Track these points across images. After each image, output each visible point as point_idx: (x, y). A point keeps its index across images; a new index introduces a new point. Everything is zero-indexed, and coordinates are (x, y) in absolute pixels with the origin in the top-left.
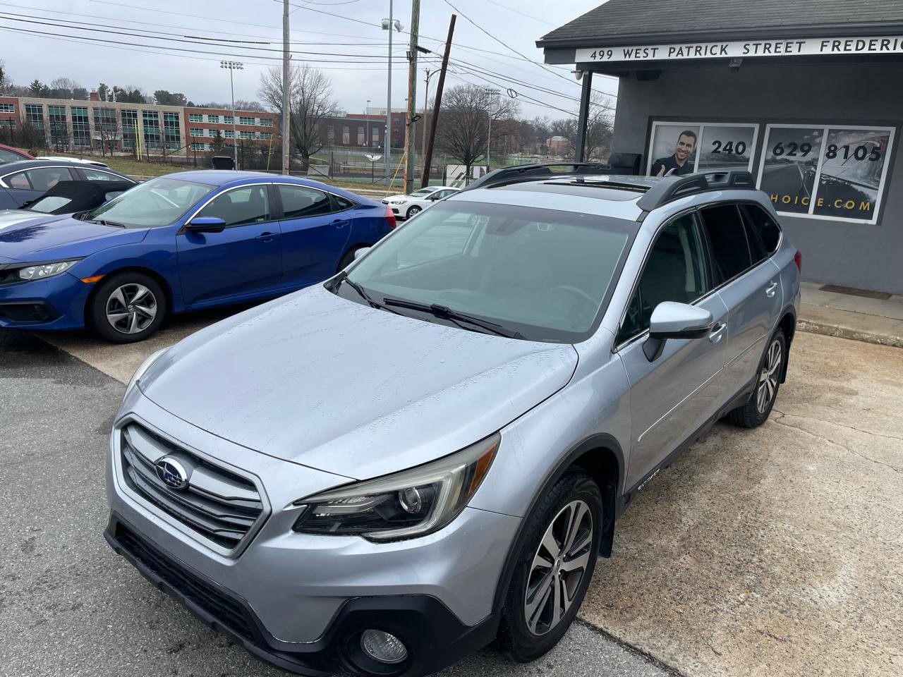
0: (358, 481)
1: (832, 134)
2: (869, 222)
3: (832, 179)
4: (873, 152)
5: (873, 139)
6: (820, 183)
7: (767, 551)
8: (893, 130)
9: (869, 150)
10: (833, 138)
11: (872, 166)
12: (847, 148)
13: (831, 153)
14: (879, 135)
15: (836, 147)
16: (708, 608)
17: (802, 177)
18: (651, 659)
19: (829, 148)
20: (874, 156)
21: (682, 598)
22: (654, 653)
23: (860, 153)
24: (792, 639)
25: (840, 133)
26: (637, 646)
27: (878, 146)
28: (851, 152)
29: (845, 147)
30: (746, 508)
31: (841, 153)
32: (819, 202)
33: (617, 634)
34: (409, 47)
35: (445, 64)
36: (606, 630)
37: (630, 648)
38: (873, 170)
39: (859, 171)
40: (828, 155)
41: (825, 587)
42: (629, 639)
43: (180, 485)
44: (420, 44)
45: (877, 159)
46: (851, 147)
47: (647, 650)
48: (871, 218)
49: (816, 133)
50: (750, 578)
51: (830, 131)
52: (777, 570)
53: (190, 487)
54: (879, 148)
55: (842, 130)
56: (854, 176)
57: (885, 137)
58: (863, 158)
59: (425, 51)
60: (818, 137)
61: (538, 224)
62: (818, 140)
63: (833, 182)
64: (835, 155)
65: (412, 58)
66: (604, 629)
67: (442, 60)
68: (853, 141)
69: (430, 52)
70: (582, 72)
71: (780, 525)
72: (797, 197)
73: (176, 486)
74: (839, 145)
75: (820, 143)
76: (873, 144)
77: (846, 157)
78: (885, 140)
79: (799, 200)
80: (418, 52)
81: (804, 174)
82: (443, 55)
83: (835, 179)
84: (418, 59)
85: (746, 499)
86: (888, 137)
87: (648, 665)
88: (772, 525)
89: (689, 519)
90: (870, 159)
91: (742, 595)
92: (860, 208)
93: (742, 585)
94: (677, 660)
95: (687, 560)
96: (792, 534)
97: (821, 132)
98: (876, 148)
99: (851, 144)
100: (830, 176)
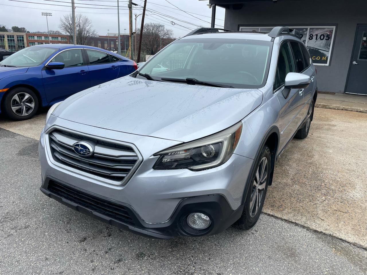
0: (184, 143)
1: (311, 30)
2: (326, 65)
3: (311, 48)
4: (327, 37)
5: (327, 31)
7: (326, 181)
8: (334, 27)
9: (325, 36)
11: (326, 42)
12: (317, 35)
13: (311, 38)
14: (329, 30)
15: (313, 35)
16: (312, 204)
18: (296, 224)
19: (310, 36)
20: (327, 38)
21: (300, 200)
22: (297, 222)
23: (322, 37)
24: (349, 212)
25: (314, 29)
26: (289, 220)
27: (329, 34)
28: (318, 37)
30: (312, 167)
31: (314, 37)
33: (280, 216)
34: (128, 3)
35: (144, 10)
36: (274, 215)
37: (286, 221)
38: (327, 44)
39: (322, 45)
40: (309, 39)
41: (354, 192)
42: (285, 217)
43: (89, 154)
44: (133, 2)
45: (328, 39)
46: (318, 35)
47: (294, 221)
48: (326, 63)
49: (305, 30)
50: (324, 191)
51: (310, 29)
52: (333, 187)
53: (95, 154)
54: (329, 35)
55: (314, 28)
56: (320, 47)
57: (331, 30)
58: (323, 39)
59: (136, 5)
60: (305, 31)
61: (227, 44)
62: (305, 33)
64: (312, 38)
65: (130, 8)
66: (273, 215)
67: (143, 9)
68: (319, 32)
69: (137, 5)
70: (212, 5)
71: (327, 172)
73: (87, 155)
74: (314, 34)
75: (306, 34)
76: (327, 33)
77: (316, 39)
78: (331, 32)
80: (133, 5)
82: (143, 6)
83: (312, 48)
84: (133, 8)
85: (311, 163)
86: (333, 30)
87: (296, 227)
88: (324, 172)
89: (292, 172)
90: (326, 39)
91: (323, 198)
92: (322, 59)
93: (322, 194)
94: (308, 224)
95: (297, 187)
96: (333, 174)
97: (307, 29)
98: (328, 35)
99: (318, 34)
100: (310, 47)
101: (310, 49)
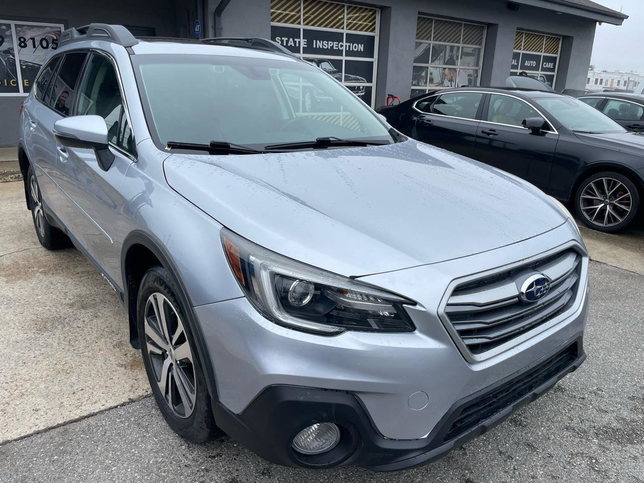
1: (19, 29)
3: (29, 64)
4: (53, 43)
5: (50, 33)
6: (21, 68)
8: (61, 26)
9: (50, 41)
10: (20, 31)
12: (33, 39)
13: (23, 44)
14: (52, 30)
15: (25, 39)
17: (4, 63)
19: (20, 39)
20: (55, 46)
23: (44, 44)
25: (25, 27)
27: (55, 38)
28: (37, 43)
29: (31, 39)
31: (30, 43)
32: (25, 83)
40: (20, 45)
46: (36, 39)
49: (4, 27)
51: (16, 26)
54: (57, 40)
57: (58, 31)
58: (47, 47)
60: (7, 30)
62: (7, 33)
63: (30, 66)
64: (25, 46)
68: (37, 34)
72: (5, 80)
74: (27, 37)
75: (11, 36)
76: (52, 37)
77: (34, 47)
79: (8, 83)
81: (5, 61)
83: (31, 64)
90: (53, 48)
97: (9, 26)
98: (53, 40)
99: (35, 36)
100: (27, 62)
101: (26, 66)
